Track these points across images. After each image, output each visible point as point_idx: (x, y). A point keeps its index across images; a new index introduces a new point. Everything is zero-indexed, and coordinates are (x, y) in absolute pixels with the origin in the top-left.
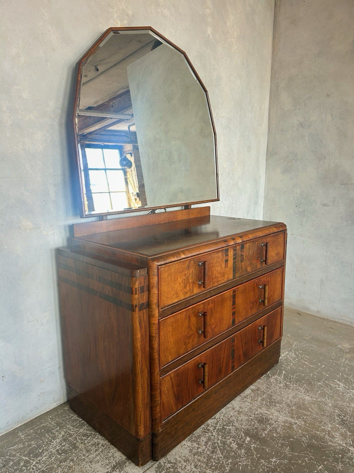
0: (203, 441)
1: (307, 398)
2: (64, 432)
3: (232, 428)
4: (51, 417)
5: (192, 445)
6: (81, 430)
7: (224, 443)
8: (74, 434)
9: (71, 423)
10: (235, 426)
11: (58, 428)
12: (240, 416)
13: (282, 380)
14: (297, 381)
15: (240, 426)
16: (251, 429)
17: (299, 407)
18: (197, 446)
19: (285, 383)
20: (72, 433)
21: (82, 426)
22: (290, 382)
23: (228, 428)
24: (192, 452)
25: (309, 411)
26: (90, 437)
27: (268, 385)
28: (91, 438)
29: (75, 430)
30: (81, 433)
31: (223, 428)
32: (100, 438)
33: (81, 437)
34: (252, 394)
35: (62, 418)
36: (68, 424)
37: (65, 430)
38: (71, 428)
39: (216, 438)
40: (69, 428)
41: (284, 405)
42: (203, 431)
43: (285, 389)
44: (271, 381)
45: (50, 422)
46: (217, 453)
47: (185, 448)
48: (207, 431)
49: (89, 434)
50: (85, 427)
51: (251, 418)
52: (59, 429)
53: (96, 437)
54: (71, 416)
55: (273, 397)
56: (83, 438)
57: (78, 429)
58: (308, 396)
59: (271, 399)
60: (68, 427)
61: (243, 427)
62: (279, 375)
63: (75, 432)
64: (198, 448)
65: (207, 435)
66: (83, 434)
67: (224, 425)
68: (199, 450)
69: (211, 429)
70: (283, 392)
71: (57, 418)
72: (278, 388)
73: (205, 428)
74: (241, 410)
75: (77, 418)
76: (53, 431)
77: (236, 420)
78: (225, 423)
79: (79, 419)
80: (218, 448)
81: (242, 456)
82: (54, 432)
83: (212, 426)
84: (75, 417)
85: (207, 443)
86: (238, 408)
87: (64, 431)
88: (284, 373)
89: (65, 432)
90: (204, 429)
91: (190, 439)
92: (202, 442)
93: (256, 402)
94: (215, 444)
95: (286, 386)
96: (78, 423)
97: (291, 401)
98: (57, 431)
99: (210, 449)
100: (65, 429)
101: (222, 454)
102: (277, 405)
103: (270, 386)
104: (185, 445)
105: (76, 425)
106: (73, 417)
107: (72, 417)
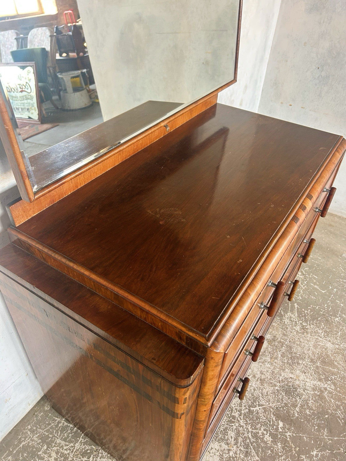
0: (232, 438)
1: (329, 345)
2: (55, 453)
3: (260, 409)
4: (29, 427)
5: (221, 446)
6: (77, 445)
7: (255, 436)
8: (69, 454)
9: (60, 435)
10: (262, 405)
11: (45, 447)
12: (264, 388)
13: (297, 320)
14: (314, 318)
15: (268, 403)
16: (280, 408)
17: (323, 362)
18: (226, 447)
19: (301, 323)
20: (66, 452)
21: (76, 436)
22: (306, 321)
23: (255, 409)
24: (223, 459)
25: (334, 366)
26: (92, 456)
27: (284, 330)
28: (93, 458)
29: (68, 447)
30: (78, 450)
31: (249, 410)
32: (105, 455)
33: (80, 458)
34: (269, 349)
35: (46, 427)
36: (56, 437)
37: (55, 448)
38: (63, 443)
39: (246, 429)
40: (60, 444)
41: (307, 361)
42: (229, 421)
43: (303, 333)
44: (286, 323)
45: (31, 436)
46: (251, 455)
47: (213, 454)
48: (232, 420)
49: (89, 451)
50: (81, 439)
51: (277, 388)
52: (47, 449)
53: (100, 455)
54: (57, 421)
55: (293, 350)
56: (82, 459)
57: (72, 444)
58: (330, 341)
59: (292, 353)
60: (58, 442)
61: (271, 405)
62: (292, 311)
63: (70, 450)
64: (229, 450)
65: (234, 427)
66: (80, 452)
67: (249, 406)
68: (231, 453)
69: (236, 415)
70: (301, 340)
71: (40, 428)
72: (295, 333)
73: (230, 415)
74: (263, 377)
75: (66, 424)
76: (39, 453)
77: (261, 395)
78: (250, 402)
79: (69, 425)
80: (251, 447)
81: (280, 454)
82: (42, 456)
83: (236, 409)
84: (63, 422)
85: (237, 440)
86: (259, 376)
87: (54, 450)
88: (296, 307)
89: (57, 453)
90: (229, 418)
91: (216, 438)
92: (230, 439)
93: (276, 361)
94: (246, 440)
95: (303, 328)
96: (69, 433)
97: (313, 353)
98: (45, 453)
99: (242, 449)
100: (55, 446)
101: (258, 456)
102: (300, 362)
103: (286, 331)
104: (212, 448)
105: (68, 436)
106: (61, 422)
107: (59, 423)
